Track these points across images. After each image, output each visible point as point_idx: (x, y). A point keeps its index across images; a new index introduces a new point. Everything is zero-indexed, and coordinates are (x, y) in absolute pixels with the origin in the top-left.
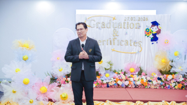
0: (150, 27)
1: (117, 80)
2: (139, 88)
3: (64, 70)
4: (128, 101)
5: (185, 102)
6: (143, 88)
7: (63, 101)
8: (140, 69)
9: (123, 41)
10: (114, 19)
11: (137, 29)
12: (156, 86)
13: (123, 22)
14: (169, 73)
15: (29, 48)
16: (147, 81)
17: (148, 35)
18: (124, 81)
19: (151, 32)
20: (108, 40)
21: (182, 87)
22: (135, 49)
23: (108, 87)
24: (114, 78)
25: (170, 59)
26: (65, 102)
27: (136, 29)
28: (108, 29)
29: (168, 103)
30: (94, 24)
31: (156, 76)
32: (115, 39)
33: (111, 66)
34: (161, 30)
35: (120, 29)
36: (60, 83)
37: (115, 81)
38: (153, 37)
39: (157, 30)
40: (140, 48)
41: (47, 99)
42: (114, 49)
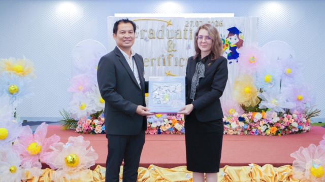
0: (227, 36)
1: (174, 123)
3: (88, 107)
5: (288, 166)
7: (70, 169)
9: (184, 60)
10: (169, 24)
12: (236, 130)
13: (183, 28)
14: (256, 109)
15: (21, 73)
20: (160, 58)
23: (159, 133)
24: (169, 120)
25: (257, 87)
28: (159, 40)
29: (259, 167)
31: (236, 114)
32: (170, 56)
34: (244, 41)
35: (179, 40)
36: (81, 127)
37: (171, 124)
38: (231, 53)
39: (238, 40)
41: (40, 164)
42: (169, 72)
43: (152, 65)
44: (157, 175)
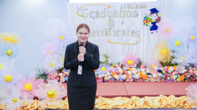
0: (149, 15)
1: (114, 74)
2: (137, 82)
3: (55, 65)
4: (123, 96)
5: (185, 96)
6: (142, 81)
7: (50, 99)
8: (139, 61)
10: (109, 7)
11: (135, 18)
12: (156, 79)
13: (118, 10)
14: (170, 64)
15: (13, 42)
16: (146, 74)
17: (147, 24)
18: (121, 75)
19: (150, 20)
20: (103, 31)
21: (185, 79)
22: (133, 40)
23: (104, 81)
24: (110, 72)
25: (171, 49)
26: (52, 100)
27: (133, 18)
28: (102, 18)
29: (166, 97)
30: (87, 14)
31: (156, 68)
32: (110, 29)
33: (107, 59)
34: (161, 17)
35: (116, 18)
36: (51, 78)
37: (111, 75)
38: (152, 26)
39: (157, 17)
40: (138, 38)
41: (32, 97)
42: (110, 40)
43: (98, 35)
44: (103, 102)
